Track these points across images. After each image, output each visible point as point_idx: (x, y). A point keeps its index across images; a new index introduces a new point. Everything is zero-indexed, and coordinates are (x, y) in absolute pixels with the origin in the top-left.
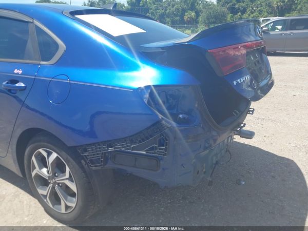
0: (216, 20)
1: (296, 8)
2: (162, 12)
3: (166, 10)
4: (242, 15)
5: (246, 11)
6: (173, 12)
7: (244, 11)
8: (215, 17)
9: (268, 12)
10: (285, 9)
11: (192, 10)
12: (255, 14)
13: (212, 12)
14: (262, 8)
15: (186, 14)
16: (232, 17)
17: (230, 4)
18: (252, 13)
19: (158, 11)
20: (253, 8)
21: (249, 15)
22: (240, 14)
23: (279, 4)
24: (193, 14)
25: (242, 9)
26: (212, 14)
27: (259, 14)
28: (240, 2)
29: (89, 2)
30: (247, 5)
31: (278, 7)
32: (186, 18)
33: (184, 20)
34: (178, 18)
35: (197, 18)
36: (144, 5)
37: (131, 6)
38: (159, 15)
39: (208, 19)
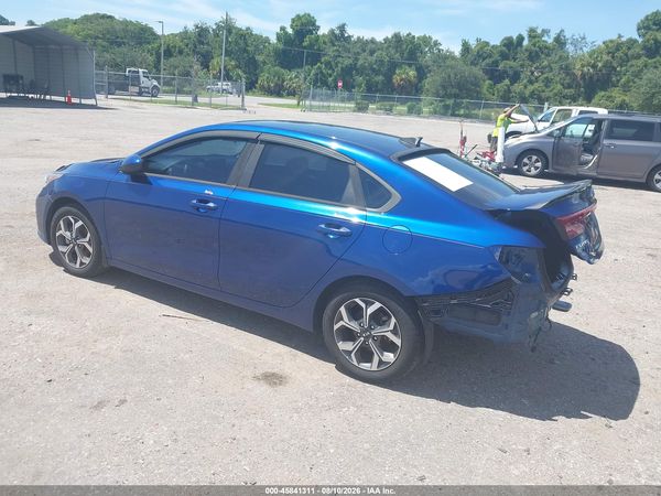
0: (460, 90)
1: (618, 81)
2: (347, 62)
3: (357, 59)
4: (512, 84)
5: (519, 78)
6: (371, 65)
7: (515, 78)
8: (460, 86)
9: (562, 85)
10: (598, 80)
11: (410, 65)
12: (536, 85)
13: (452, 75)
14: (550, 75)
15: (397, 72)
16: (491, 87)
17: (487, 61)
18: (531, 82)
19: (340, 59)
20: (532, 73)
21: (525, 87)
22: (507, 81)
23: (585, 69)
24: (412, 73)
25: (511, 73)
26: (452, 78)
27: (547, 86)
28: (508, 59)
29: (197, 27)
30: (522, 66)
31: (583, 75)
32: (396, 79)
33: (393, 84)
34: (380, 78)
35: (420, 82)
36: (311, 46)
37: (285, 44)
38: (342, 68)
39: (444, 87)
